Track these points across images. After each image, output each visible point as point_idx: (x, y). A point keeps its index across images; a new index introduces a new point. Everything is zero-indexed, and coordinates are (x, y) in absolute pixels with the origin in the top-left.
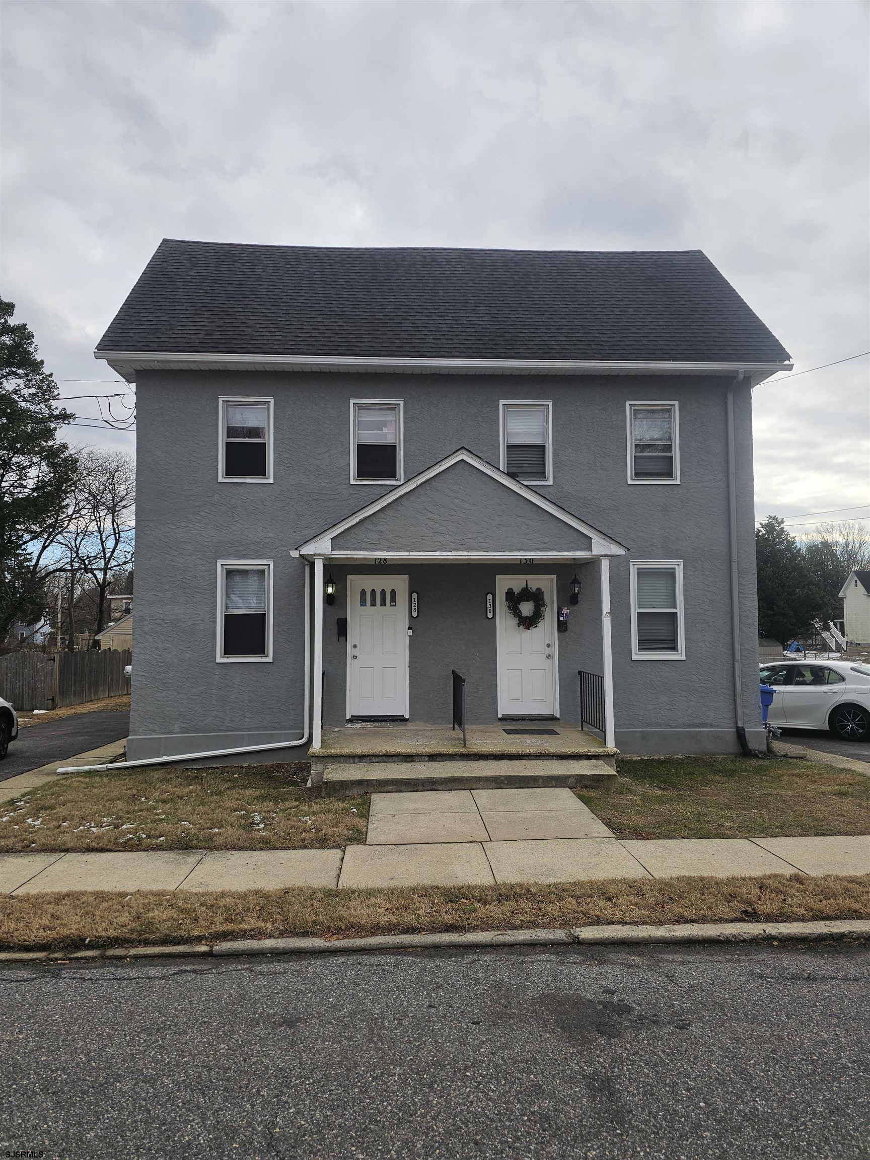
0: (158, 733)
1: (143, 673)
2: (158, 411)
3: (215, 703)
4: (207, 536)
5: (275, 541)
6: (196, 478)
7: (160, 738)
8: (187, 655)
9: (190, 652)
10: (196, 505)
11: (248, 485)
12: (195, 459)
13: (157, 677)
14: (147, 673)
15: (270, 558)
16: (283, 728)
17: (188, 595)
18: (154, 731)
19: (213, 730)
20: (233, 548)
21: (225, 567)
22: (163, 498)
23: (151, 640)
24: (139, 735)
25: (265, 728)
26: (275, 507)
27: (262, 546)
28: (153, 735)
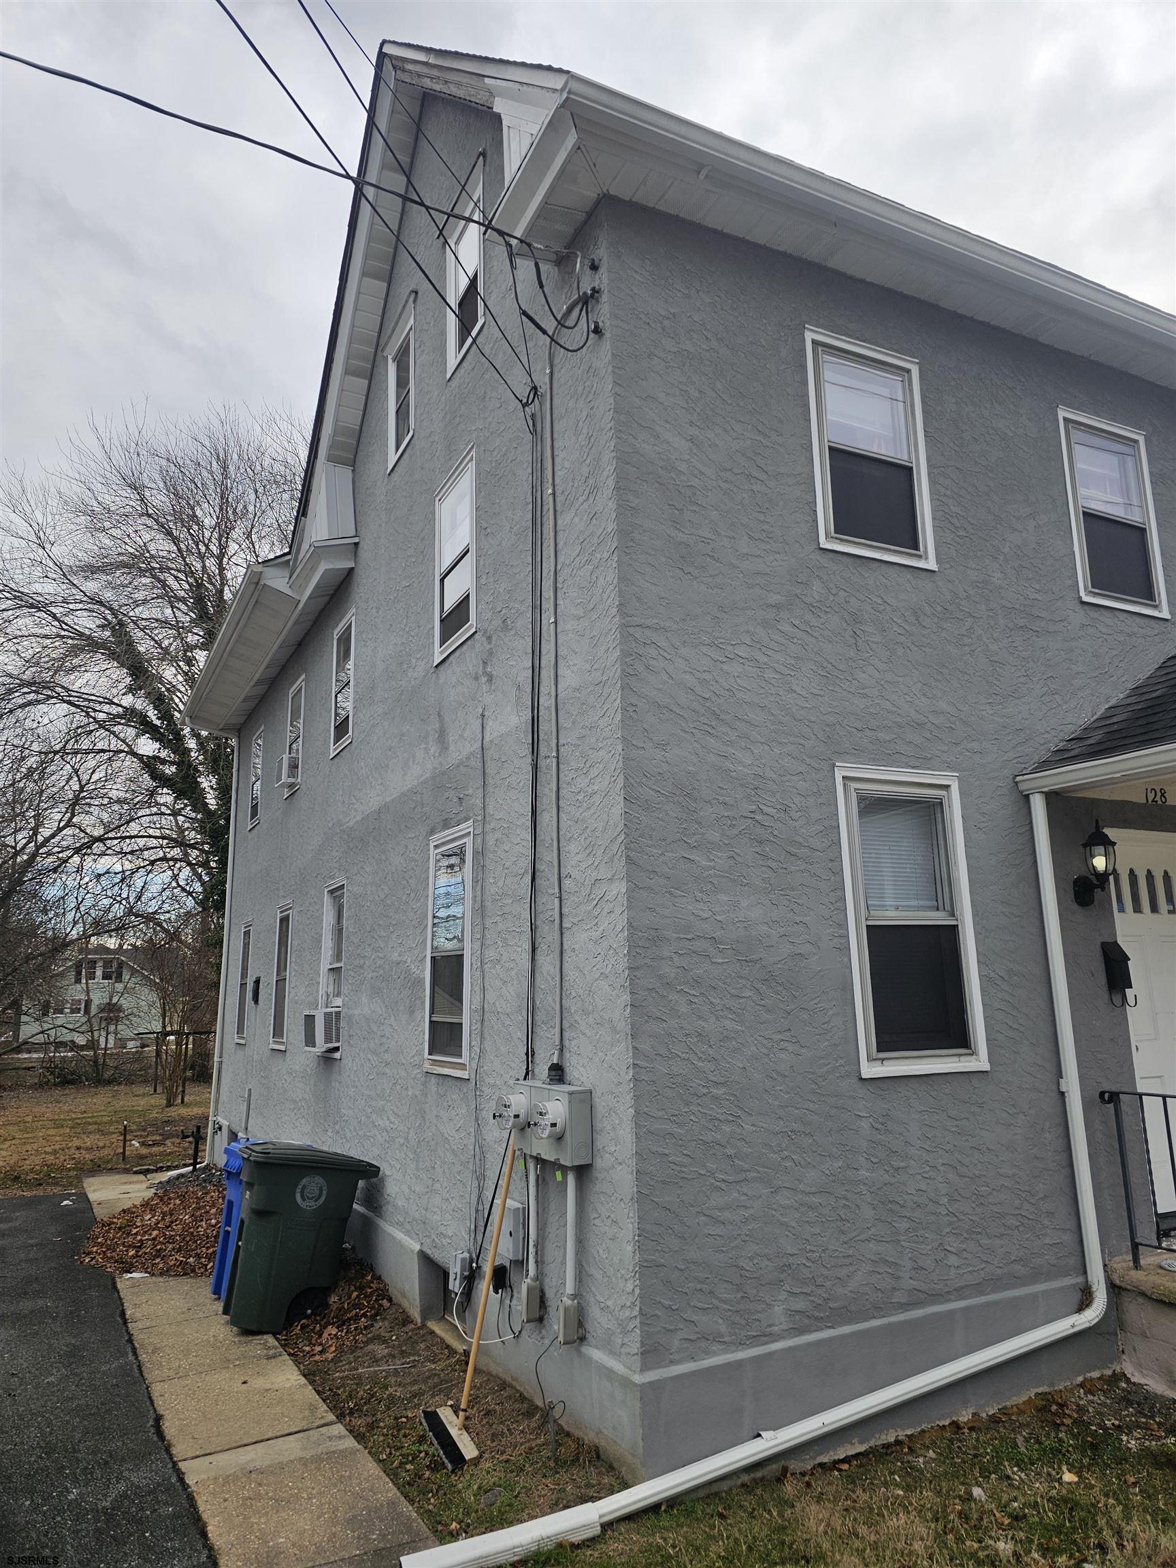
0: (729, 1346)
1: (668, 1127)
2: (666, 322)
3: (868, 1213)
4: (804, 693)
5: (954, 723)
6: (766, 527)
7: (739, 1364)
8: (783, 1055)
9: (791, 1048)
10: (769, 601)
11: (883, 566)
12: (763, 477)
13: (709, 1137)
14: (680, 1125)
15: (950, 767)
16: (1036, 1276)
17: (770, 863)
18: (717, 1338)
19: (878, 1310)
20: (868, 733)
21: (854, 785)
22: (691, 569)
23: (684, 1009)
24: (672, 1362)
25: (997, 1283)
26: (944, 634)
27: (928, 735)
28: (715, 1354)
